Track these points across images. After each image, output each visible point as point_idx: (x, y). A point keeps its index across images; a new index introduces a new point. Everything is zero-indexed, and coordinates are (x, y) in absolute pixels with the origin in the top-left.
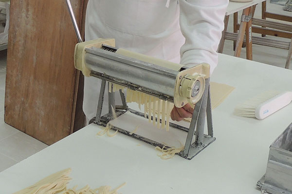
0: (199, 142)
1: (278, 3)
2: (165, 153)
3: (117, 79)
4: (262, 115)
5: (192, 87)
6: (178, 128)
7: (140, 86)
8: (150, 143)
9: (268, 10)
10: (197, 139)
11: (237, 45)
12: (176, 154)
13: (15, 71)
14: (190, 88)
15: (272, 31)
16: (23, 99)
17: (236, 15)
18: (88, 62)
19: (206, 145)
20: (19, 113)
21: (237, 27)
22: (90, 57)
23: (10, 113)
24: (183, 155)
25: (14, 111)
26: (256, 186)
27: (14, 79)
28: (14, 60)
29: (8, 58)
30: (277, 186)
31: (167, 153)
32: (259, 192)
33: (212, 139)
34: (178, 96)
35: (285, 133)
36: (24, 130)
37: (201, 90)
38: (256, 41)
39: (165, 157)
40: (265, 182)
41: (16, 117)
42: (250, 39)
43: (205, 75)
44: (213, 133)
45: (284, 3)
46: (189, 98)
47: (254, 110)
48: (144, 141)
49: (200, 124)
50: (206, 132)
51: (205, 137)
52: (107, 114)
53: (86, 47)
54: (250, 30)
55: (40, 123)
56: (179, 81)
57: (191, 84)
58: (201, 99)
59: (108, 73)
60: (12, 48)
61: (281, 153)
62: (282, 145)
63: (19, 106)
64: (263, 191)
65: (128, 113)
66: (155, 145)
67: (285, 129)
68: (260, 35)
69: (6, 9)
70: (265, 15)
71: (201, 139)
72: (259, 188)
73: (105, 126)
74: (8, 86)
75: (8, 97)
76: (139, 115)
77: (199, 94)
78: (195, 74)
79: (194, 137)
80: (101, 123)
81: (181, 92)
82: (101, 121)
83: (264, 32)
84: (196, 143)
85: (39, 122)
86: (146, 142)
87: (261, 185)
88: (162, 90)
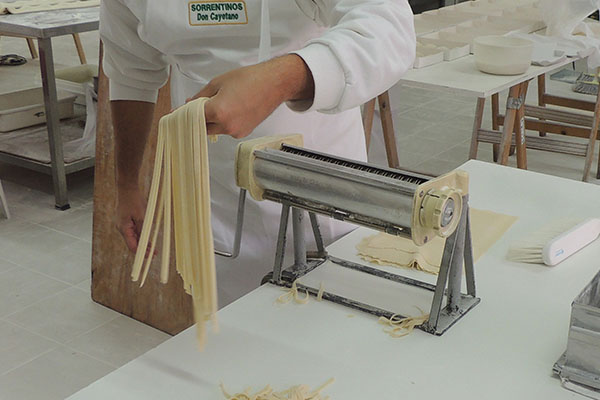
0: (453, 306)
1: (564, 79)
2: (397, 327)
3: (311, 202)
4: (553, 259)
5: (442, 210)
6: (415, 285)
7: (350, 213)
8: (370, 312)
9: (548, 91)
10: (450, 301)
11: (502, 149)
12: (416, 327)
13: (109, 206)
14: (438, 211)
15: (556, 125)
16: (125, 256)
17: (495, 97)
18: (261, 174)
19: (465, 310)
20: (120, 282)
21: (498, 120)
22: (263, 165)
23: (101, 282)
24: (428, 328)
25: (109, 278)
26: (551, 372)
27: (110, 220)
28: (108, 184)
29: (97, 183)
30: (585, 370)
31: (400, 327)
32: (558, 381)
33: (475, 301)
34: (418, 226)
35: (594, 282)
36: (129, 312)
37: (455, 214)
38: (532, 144)
39: (398, 333)
40: (566, 365)
41: (114, 289)
42: (523, 139)
43: (460, 191)
44: (476, 289)
45: (574, 79)
46: (437, 228)
47: (540, 251)
48: (360, 309)
49: (454, 276)
50: (464, 290)
51: (463, 298)
52: (292, 267)
53: (254, 149)
54: (522, 124)
55: (161, 297)
56: (419, 199)
57: (440, 205)
58: (455, 231)
59: (295, 192)
60: (103, 162)
61: (589, 313)
62: (590, 302)
63: (119, 268)
64: (563, 379)
65: (328, 264)
66: (378, 314)
67: (592, 277)
68: (536, 134)
69: (84, 96)
70: (544, 98)
71: (457, 301)
72: (557, 375)
73: (290, 287)
74: (97, 233)
75: (97, 253)
76: (347, 266)
77: (453, 222)
78: (444, 188)
79: (445, 299)
80: (281, 282)
81: (424, 220)
82: (282, 278)
83: (543, 129)
84: (449, 309)
85: (158, 295)
86: (364, 310)
87: (559, 370)
88: (390, 216)
